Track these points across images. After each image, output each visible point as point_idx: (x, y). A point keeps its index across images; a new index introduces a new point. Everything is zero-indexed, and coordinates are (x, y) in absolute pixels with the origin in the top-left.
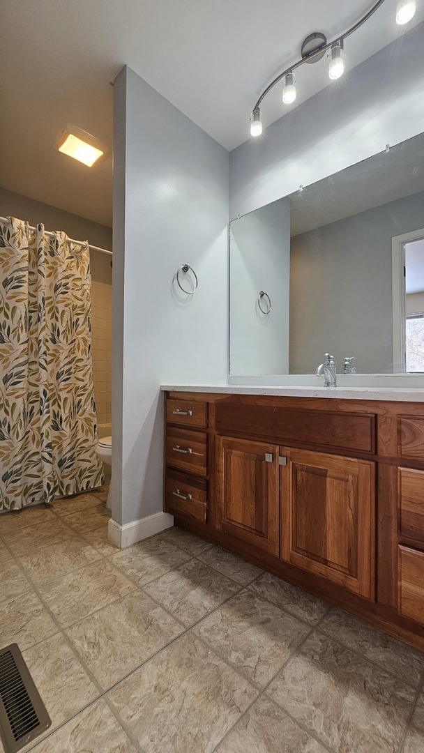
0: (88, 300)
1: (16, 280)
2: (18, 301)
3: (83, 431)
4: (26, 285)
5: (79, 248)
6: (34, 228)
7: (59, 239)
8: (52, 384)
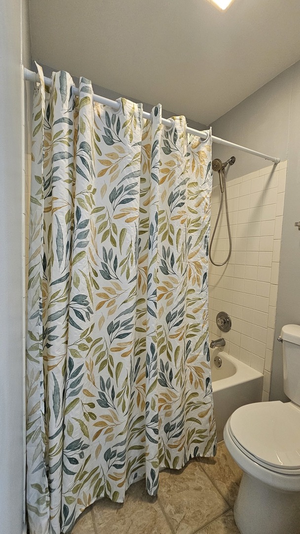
0: (206, 212)
1: (126, 190)
2: (127, 221)
3: (191, 383)
4: (137, 196)
5: (196, 140)
6: (149, 114)
7: (178, 127)
8: (160, 326)
